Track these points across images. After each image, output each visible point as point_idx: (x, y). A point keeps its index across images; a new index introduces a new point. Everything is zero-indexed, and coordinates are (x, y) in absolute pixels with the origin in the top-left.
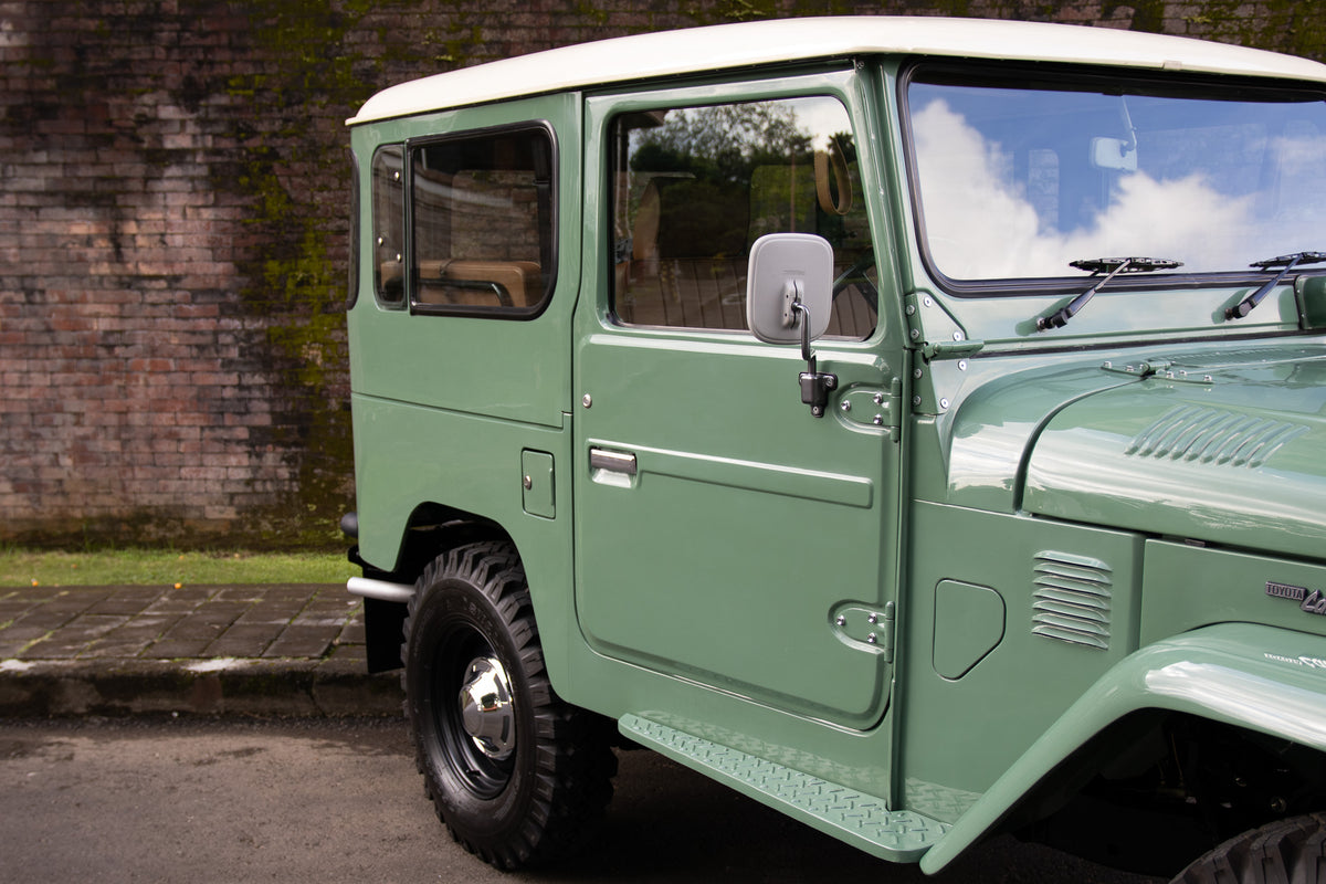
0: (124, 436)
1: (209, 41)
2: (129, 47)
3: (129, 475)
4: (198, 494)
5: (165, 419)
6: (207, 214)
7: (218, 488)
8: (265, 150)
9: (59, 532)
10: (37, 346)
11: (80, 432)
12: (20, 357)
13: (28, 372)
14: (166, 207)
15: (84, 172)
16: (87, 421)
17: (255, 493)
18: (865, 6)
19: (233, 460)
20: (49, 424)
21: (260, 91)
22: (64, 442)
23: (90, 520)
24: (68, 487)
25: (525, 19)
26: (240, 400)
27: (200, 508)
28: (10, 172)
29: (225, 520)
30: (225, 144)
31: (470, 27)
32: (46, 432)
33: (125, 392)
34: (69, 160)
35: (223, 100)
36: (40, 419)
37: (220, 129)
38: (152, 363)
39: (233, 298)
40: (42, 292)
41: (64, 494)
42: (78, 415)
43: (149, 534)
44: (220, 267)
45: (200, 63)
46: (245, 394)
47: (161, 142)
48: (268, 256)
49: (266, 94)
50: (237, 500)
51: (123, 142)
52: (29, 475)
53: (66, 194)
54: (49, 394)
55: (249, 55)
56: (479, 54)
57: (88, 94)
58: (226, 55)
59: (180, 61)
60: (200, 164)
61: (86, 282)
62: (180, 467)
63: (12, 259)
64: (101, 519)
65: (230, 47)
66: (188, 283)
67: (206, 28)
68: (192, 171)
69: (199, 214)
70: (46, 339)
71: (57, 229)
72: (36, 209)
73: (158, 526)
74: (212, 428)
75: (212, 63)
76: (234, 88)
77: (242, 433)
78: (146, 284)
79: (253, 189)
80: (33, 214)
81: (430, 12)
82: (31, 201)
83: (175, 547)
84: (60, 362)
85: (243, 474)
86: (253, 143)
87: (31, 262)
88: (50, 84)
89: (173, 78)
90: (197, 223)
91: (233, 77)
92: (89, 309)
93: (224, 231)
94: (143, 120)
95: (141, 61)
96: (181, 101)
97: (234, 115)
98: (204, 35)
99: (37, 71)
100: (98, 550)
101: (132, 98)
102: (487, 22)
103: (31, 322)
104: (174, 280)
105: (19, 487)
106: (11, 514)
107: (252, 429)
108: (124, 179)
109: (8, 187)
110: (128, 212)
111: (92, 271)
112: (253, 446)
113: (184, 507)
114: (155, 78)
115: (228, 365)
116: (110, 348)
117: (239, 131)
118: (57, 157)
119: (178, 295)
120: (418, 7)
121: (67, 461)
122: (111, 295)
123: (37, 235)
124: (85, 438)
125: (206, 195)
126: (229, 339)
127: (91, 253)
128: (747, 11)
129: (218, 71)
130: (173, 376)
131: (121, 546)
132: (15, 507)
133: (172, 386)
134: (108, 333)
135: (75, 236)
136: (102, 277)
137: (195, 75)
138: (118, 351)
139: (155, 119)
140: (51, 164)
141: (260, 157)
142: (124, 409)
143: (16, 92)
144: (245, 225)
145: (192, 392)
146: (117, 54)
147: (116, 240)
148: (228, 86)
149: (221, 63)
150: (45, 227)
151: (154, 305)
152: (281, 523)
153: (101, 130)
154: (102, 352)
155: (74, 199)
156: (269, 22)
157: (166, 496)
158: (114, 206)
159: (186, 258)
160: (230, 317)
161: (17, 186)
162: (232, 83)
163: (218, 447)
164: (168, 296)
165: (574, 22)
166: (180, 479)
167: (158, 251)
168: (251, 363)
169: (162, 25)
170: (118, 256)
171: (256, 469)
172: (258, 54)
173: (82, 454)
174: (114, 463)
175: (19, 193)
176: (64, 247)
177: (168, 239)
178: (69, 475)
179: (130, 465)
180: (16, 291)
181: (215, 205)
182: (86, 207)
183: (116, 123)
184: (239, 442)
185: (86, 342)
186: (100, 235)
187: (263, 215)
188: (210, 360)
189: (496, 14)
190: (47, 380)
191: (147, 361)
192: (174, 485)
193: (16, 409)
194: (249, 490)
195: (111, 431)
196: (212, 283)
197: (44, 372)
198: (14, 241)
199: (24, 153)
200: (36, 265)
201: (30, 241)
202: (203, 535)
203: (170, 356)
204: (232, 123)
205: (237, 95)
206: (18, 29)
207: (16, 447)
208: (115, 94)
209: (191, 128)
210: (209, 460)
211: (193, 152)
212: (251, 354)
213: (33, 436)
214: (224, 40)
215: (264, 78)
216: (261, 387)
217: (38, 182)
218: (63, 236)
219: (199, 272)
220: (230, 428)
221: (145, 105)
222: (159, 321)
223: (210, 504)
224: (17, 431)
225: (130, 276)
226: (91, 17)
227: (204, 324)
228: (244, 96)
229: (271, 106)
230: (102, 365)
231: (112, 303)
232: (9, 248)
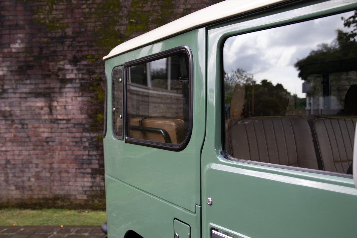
0: (51, 171)
1: (81, 44)
2: (56, 47)
3: (53, 184)
4: (75, 191)
5: (64, 166)
6: (79, 99)
7: (81, 189)
8: (98, 78)
9: (29, 203)
10: (25, 142)
11: (37, 170)
12: (19, 146)
13: (21, 150)
14: (66, 97)
15: (41, 86)
16: (40, 166)
17: (93, 190)
19: (86, 180)
20: (28, 167)
21: (97, 59)
22: (32, 173)
23: (39, 199)
24: (33, 188)
26: (89, 160)
27: (75, 195)
28: (18, 87)
29: (83, 199)
30: (86, 76)
32: (26, 170)
33: (52, 157)
34: (37, 82)
35: (85, 63)
36: (25, 166)
37: (84, 72)
38: (61, 148)
39: (87, 126)
40: (27, 124)
41: (32, 190)
42: (37, 164)
43: (58, 204)
44: (83, 116)
45: (78, 51)
46: (90, 158)
47: (65, 76)
48: (98, 112)
49: (99, 60)
50: (87, 193)
51: (54, 76)
52: (21, 184)
53: (35, 93)
54: (28, 157)
55: (94, 48)
57: (43, 62)
58: (86, 48)
59: (72, 51)
60: (77, 83)
61: (41, 121)
62: (69, 182)
63: (18, 114)
64: (43, 199)
65: (88, 46)
66: (73, 121)
67: (80, 40)
68: (75, 85)
69: (77, 99)
70: (27, 140)
71: (32, 104)
72: (26, 98)
73: (61, 201)
74: (79, 169)
75: (82, 51)
76: (89, 59)
77: (89, 171)
78: (59, 122)
79: (94, 91)
80: (25, 100)
82: (24, 96)
83: (67, 208)
84: (32, 147)
85: (89, 184)
86: (94, 76)
87: (23, 115)
88: (31, 59)
89: (70, 56)
90: (76, 102)
91: (88, 55)
92: (41, 130)
93: (85, 104)
94: (60, 69)
95: (60, 51)
96: (72, 63)
97: (88, 67)
98: (79, 42)
99: (28, 55)
100: (41, 209)
101: (57, 63)
103: (23, 134)
104: (68, 120)
105: (17, 188)
106: (15, 197)
107: (92, 169)
108: (53, 88)
109: (18, 91)
110: (54, 99)
111: (43, 118)
112: (92, 175)
113: (70, 195)
114: (64, 56)
115: (85, 148)
116: (47, 142)
117: (90, 72)
118: (33, 82)
119: (70, 125)
121: (33, 180)
122: (48, 125)
123: (26, 106)
124: (39, 172)
125: (79, 93)
126: (85, 140)
127: (42, 112)
129: (84, 53)
130: (67, 152)
131: (49, 208)
132: (16, 194)
133: (67, 155)
134: (47, 138)
135: (38, 107)
136: (46, 120)
137: (77, 55)
138: (50, 143)
139: (64, 69)
140: (31, 84)
141: (97, 80)
142: (51, 162)
143: (21, 62)
144: (91, 102)
145: (73, 157)
146: (53, 49)
147: (51, 108)
148: (87, 58)
149: (85, 51)
150: (28, 104)
151: (62, 128)
152: (101, 201)
153: (47, 73)
154: (45, 144)
155: (37, 95)
156: (100, 37)
157: (64, 191)
158: (50, 97)
159: (72, 113)
160: (86, 132)
161: (20, 91)
162: (88, 57)
163: (81, 175)
164: (66, 126)
166: (69, 185)
167: (64, 111)
168: (92, 147)
169: (67, 39)
170: (51, 113)
171: (93, 182)
172: (96, 48)
173: (38, 177)
174: (48, 180)
175: (21, 93)
176: (34, 110)
177: (67, 107)
178: (33, 184)
179: (53, 181)
180: (19, 124)
181: (82, 96)
182: (41, 97)
183: (52, 70)
184: (88, 173)
185: (40, 141)
186: (45, 106)
187: (97, 99)
188: (79, 146)
190: (27, 153)
191: (59, 147)
192: (67, 188)
193: (17, 162)
194: (91, 189)
195: (47, 170)
196: (80, 121)
197: (26, 150)
198: (18, 108)
199: (22, 80)
200: (25, 116)
201: (24, 108)
202: (76, 205)
203: (67, 145)
204: (88, 70)
205: (89, 61)
206: (22, 42)
207: (17, 175)
208: (51, 61)
209: (75, 72)
210: (78, 179)
211: (75, 79)
212: (93, 144)
213: (22, 171)
214: (86, 43)
215: (98, 55)
216: (95, 156)
217: (26, 89)
218: (34, 107)
219: (76, 118)
220: (85, 169)
221: (60, 65)
222: (63, 134)
223: (78, 194)
224: (17, 170)
225: (55, 119)
226: (45, 37)
227: (78, 135)
228: (92, 61)
229: (100, 64)
230: (45, 148)
231: (48, 128)
232: (17, 110)
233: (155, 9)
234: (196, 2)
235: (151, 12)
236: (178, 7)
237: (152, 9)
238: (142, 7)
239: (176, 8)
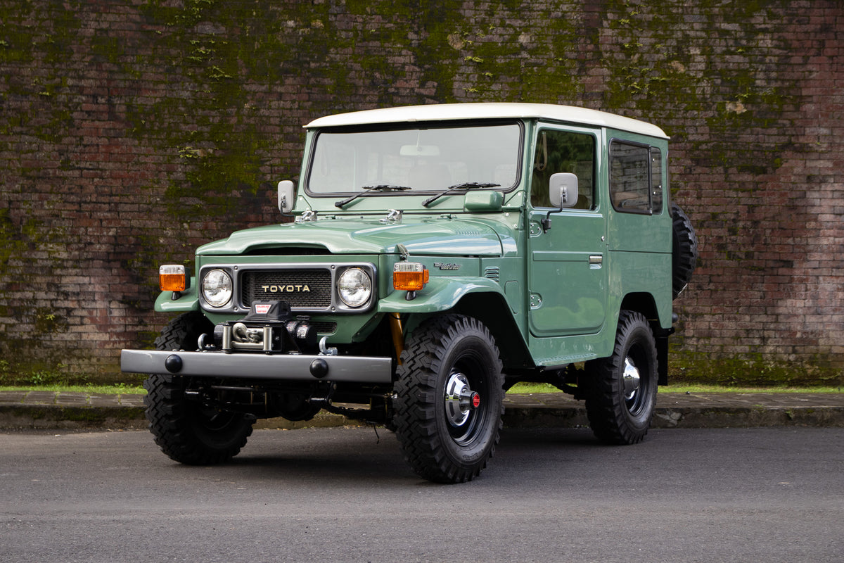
18: (288, 75)
25: (93, 73)
31: (60, 77)
56: (65, 92)
81: (37, 67)
102: (70, 74)
120: (30, 64)
128: (222, 75)
165: (122, 77)
189: (75, 70)
233: (43, 24)
234: (119, 20)
235: (36, 30)
236: (86, 25)
237: (37, 24)
238: (20, 20)
239: (82, 26)
